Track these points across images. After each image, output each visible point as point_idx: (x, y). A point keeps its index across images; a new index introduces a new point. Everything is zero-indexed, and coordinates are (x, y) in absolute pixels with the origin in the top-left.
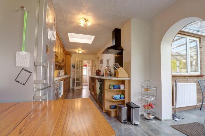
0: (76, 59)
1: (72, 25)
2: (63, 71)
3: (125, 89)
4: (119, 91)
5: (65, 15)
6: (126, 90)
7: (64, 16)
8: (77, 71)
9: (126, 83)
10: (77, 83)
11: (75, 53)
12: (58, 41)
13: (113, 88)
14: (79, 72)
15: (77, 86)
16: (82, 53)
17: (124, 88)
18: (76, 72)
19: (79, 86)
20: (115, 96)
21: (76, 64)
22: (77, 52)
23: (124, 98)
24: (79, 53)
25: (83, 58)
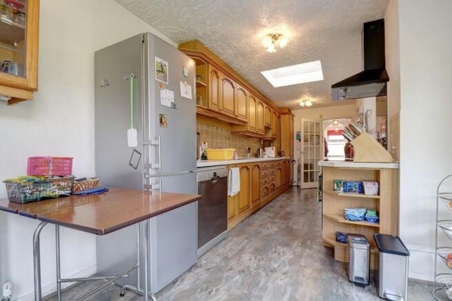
0: (303, 120)
1: (258, 55)
2: (273, 149)
3: (379, 194)
4: (362, 198)
5: (235, 44)
6: (382, 197)
7: (235, 47)
8: (306, 149)
9: (384, 177)
10: (306, 174)
11: (298, 107)
12: (244, 92)
13: (342, 189)
14: (311, 149)
15: (306, 180)
16: (315, 106)
17: (375, 191)
18: (302, 150)
19: (312, 181)
20: (349, 212)
21: (302, 132)
22: (302, 104)
23: (378, 221)
24: (306, 107)
25: (321, 116)
